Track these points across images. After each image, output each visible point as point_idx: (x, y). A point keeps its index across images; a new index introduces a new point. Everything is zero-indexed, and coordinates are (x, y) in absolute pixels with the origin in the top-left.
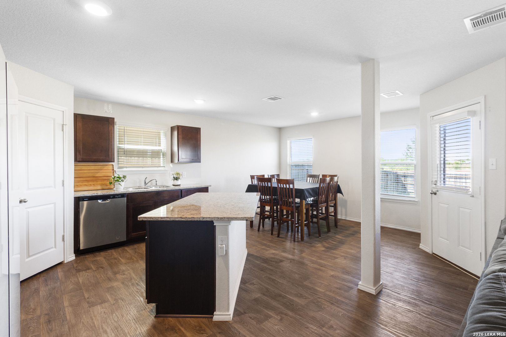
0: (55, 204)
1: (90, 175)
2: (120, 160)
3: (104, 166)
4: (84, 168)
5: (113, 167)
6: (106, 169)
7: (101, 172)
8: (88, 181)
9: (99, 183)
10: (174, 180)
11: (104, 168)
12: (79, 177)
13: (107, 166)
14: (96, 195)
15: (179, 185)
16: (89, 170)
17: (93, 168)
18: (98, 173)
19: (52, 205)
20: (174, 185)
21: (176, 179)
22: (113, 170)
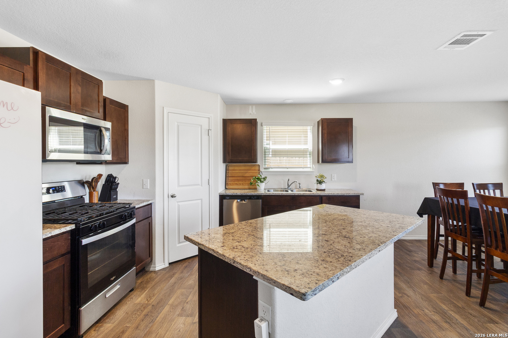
0: (202, 200)
1: (240, 175)
2: (267, 161)
3: (252, 167)
4: (236, 168)
5: (259, 168)
6: (253, 169)
7: (249, 173)
8: (238, 180)
9: (247, 182)
10: (317, 183)
11: (252, 168)
12: (232, 177)
13: (254, 167)
14: (236, 194)
15: (324, 190)
16: (240, 170)
17: (243, 168)
18: (246, 173)
19: (200, 201)
20: (317, 190)
21: (320, 182)
22: (259, 170)
